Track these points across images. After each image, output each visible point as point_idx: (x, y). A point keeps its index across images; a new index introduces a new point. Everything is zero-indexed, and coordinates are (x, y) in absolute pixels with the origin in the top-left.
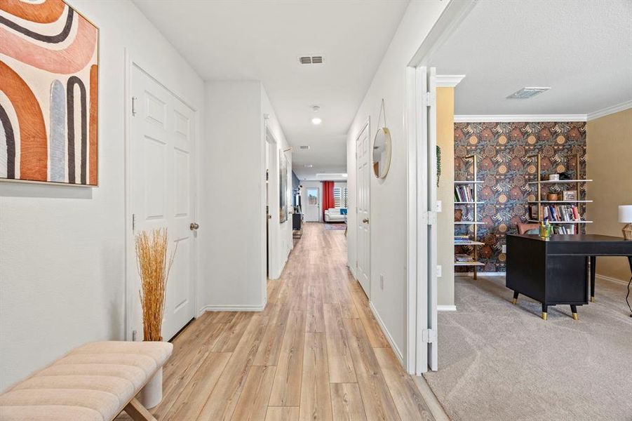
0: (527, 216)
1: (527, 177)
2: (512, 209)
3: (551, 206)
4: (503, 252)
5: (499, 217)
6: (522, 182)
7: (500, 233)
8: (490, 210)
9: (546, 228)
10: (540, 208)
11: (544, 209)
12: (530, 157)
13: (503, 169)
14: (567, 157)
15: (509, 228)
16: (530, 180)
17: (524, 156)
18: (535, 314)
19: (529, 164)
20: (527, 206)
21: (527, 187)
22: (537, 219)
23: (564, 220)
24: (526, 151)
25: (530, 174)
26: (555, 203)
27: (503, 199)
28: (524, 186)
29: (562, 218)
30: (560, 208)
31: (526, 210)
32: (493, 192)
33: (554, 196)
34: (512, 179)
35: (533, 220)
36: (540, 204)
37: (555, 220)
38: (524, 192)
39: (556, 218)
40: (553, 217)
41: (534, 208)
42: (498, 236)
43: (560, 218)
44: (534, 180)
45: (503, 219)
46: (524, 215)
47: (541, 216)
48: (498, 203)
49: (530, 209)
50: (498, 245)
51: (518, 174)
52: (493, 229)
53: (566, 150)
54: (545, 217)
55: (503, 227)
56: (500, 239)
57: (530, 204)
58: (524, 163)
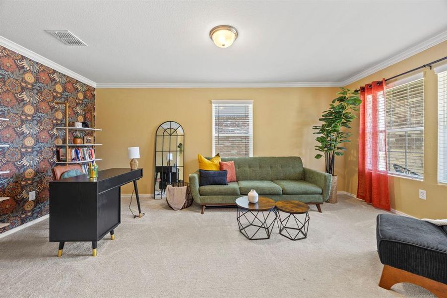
0: (55, 159)
1: (55, 122)
2: (40, 152)
3: (77, 148)
4: (30, 200)
5: (25, 162)
6: (50, 126)
7: (26, 180)
8: (13, 154)
9: (94, 169)
10: (69, 150)
11: (71, 151)
12: (57, 103)
13: (30, 110)
14: (84, 110)
15: (37, 172)
16: (57, 125)
17: (52, 101)
18: (85, 255)
19: (57, 110)
20: (55, 149)
21: (55, 131)
22: (65, 161)
23: (86, 159)
24: (54, 97)
25: (57, 120)
26: (79, 146)
27: (29, 142)
28: (52, 129)
29: (84, 158)
30: (83, 150)
31: (54, 153)
32: (17, 133)
33: (79, 140)
34: (40, 122)
35: (61, 161)
36: (68, 147)
37: (79, 160)
38: (52, 136)
39: (80, 158)
40: (78, 158)
41: (62, 151)
42: (23, 183)
43: (83, 158)
44: (61, 125)
45: (29, 164)
46: (52, 157)
47: (69, 157)
48: (24, 146)
49: (58, 152)
50: (24, 194)
51: (46, 118)
52: (17, 177)
53: (84, 105)
54: (73, 158)
55: (30, 173)
56: (26, 186)
57: (57, 147)
58: (52, 108)
